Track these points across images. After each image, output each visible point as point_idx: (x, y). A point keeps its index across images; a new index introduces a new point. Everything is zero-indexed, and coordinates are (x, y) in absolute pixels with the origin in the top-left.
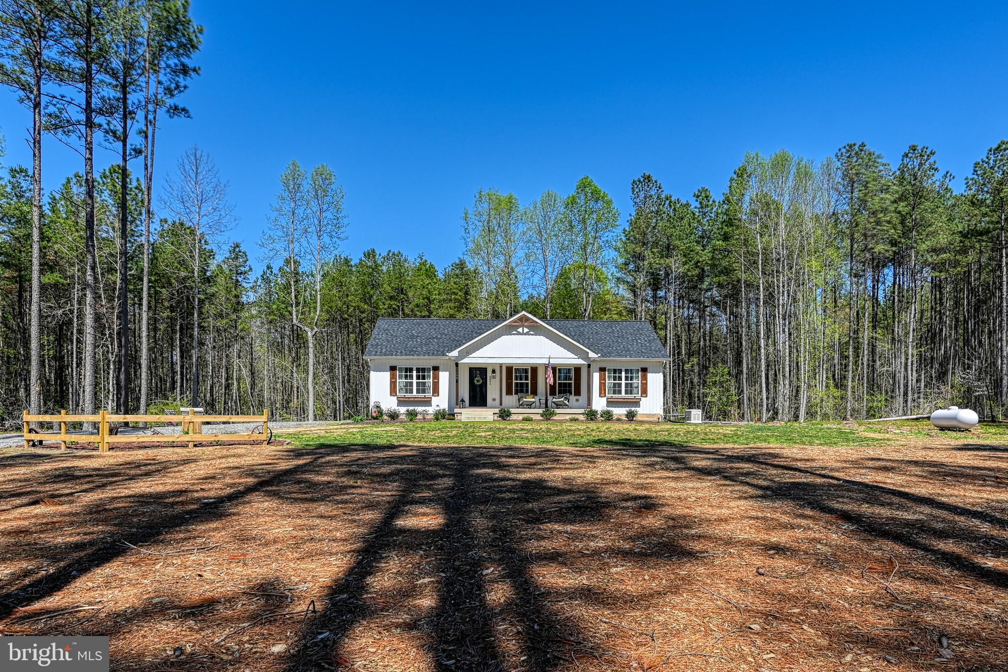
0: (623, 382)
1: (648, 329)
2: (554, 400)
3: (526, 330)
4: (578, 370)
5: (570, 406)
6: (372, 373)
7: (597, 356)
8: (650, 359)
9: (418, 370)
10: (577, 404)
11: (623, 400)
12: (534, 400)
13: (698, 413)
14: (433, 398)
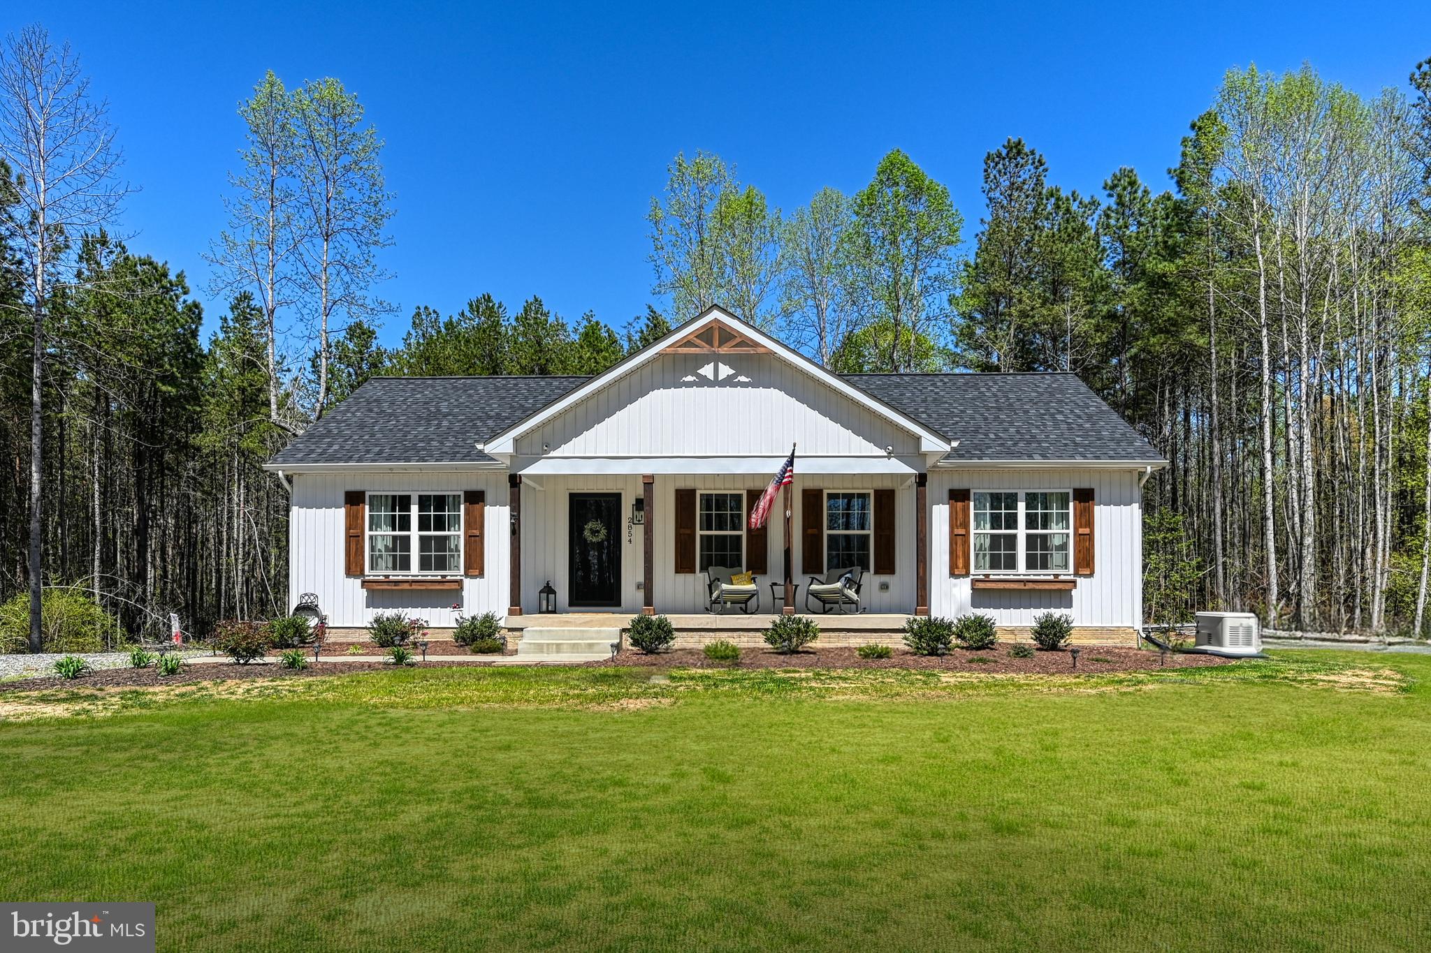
0: (1021, 532)
1: (1077, 389)
2: (814, 587)
3: (725, 371)
4: (885, 499)
5: (862, 604)
6: (295, 511)
7: (945, 447)
8: (1105, 463)
9: (424, 502)
10: (886, 597)
11: (1021, 586)
12: (752, 587)
13: (1245, 622)
14: (467, 582)
